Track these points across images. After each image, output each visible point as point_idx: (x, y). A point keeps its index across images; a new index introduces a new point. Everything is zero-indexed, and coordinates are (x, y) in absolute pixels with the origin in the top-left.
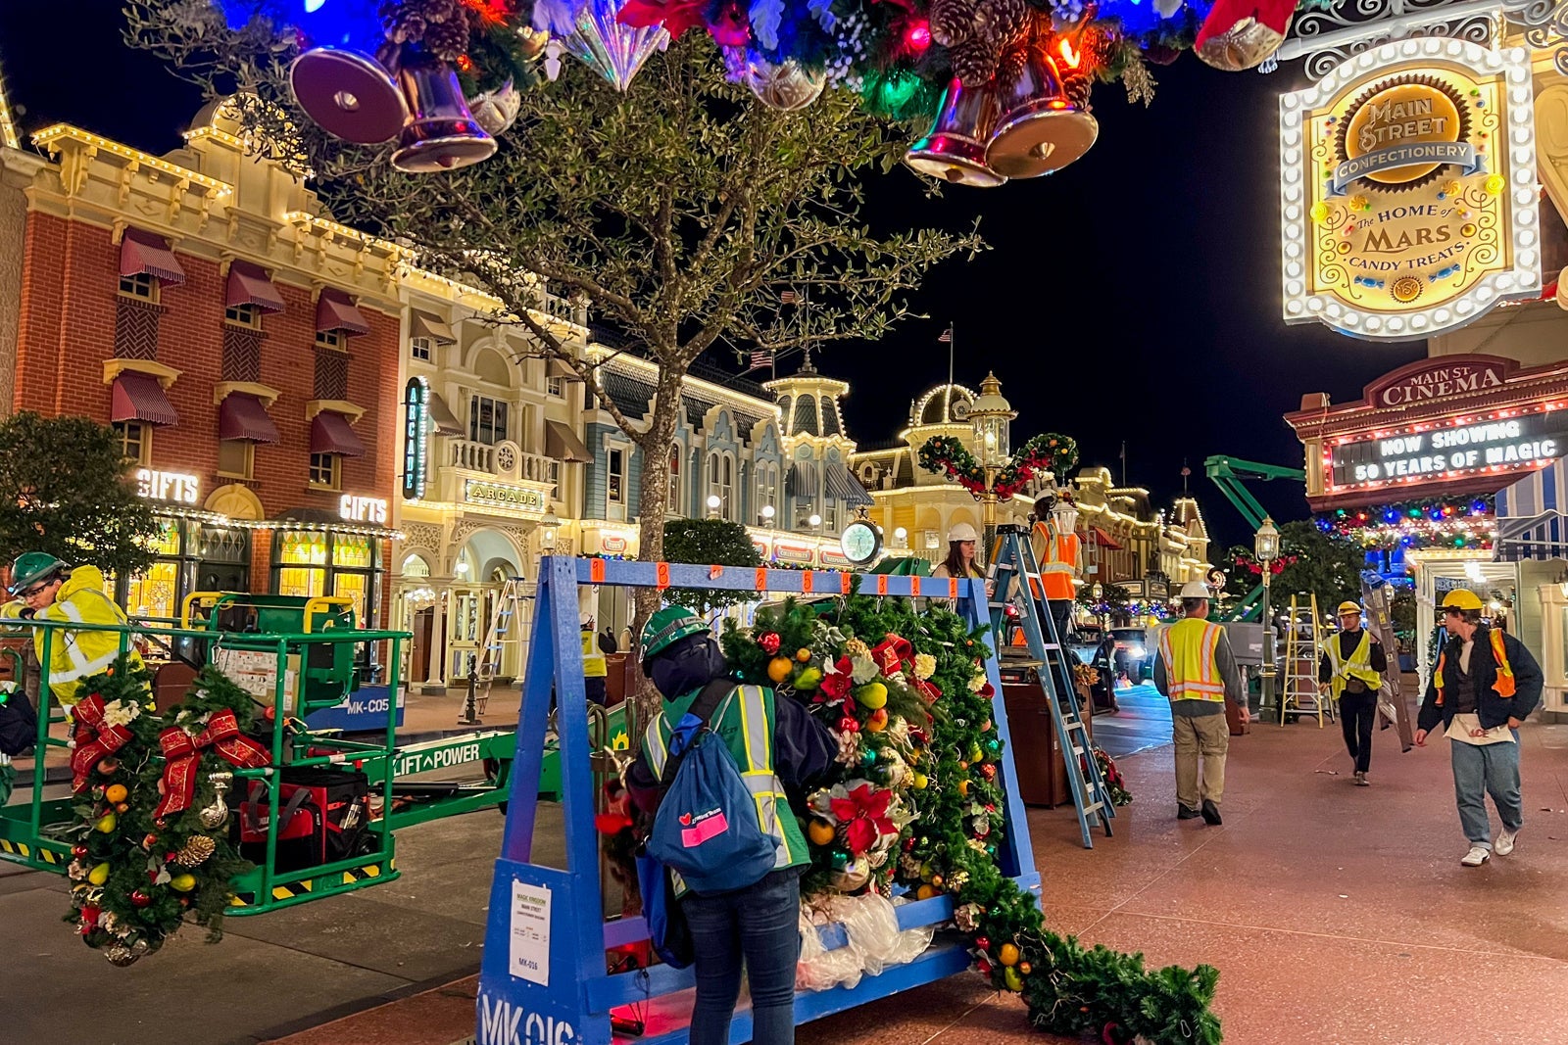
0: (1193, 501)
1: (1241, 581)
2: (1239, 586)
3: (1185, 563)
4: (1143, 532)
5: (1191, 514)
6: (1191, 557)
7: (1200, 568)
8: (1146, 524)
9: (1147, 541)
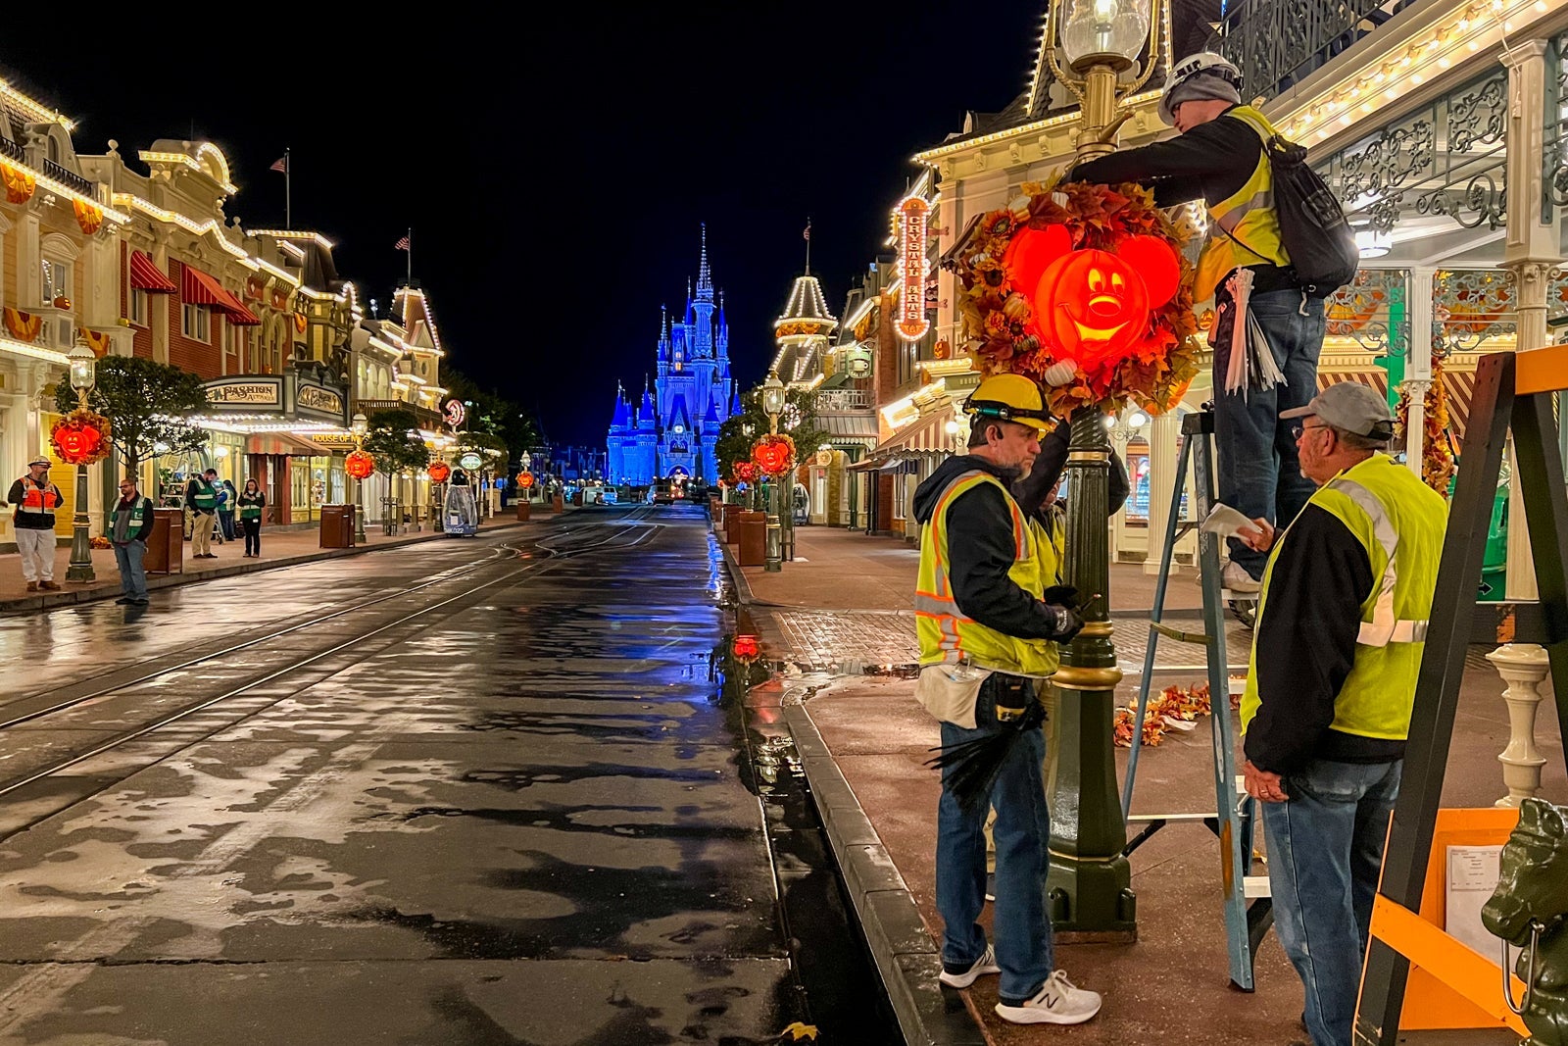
0: (419, 294)
1: (488, 419)
2: (483, 427)
3: (401, 381)
4: (318, 310)
5: (416, 312)
6: (413, 372)
7: (428, 393)
8: (324, 296)
9: (326, 326)
